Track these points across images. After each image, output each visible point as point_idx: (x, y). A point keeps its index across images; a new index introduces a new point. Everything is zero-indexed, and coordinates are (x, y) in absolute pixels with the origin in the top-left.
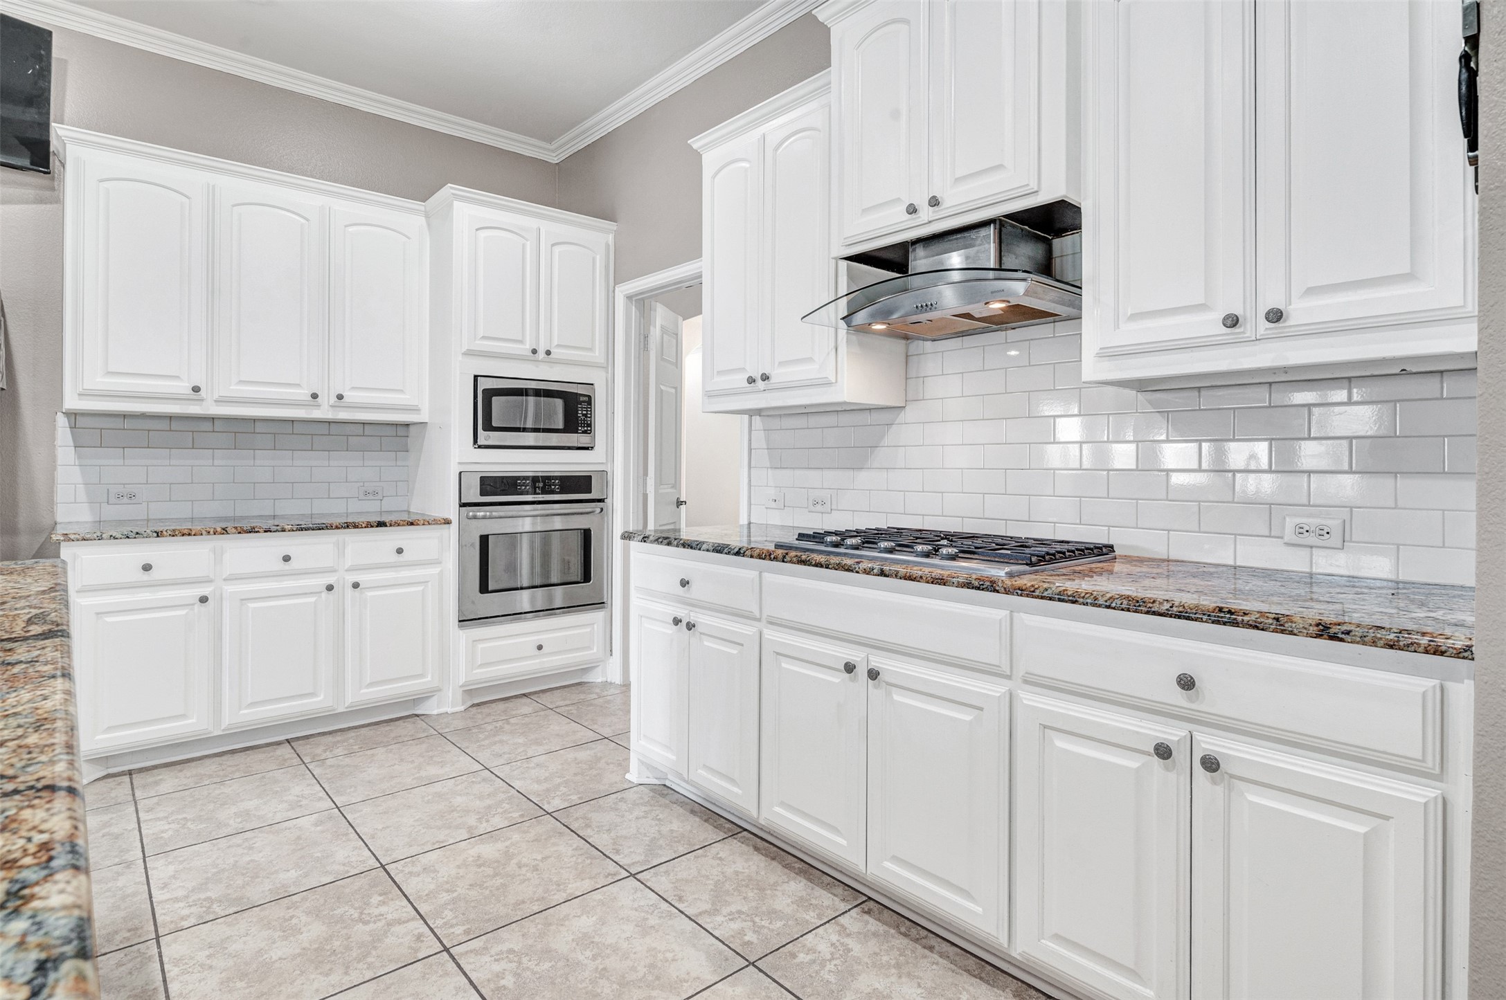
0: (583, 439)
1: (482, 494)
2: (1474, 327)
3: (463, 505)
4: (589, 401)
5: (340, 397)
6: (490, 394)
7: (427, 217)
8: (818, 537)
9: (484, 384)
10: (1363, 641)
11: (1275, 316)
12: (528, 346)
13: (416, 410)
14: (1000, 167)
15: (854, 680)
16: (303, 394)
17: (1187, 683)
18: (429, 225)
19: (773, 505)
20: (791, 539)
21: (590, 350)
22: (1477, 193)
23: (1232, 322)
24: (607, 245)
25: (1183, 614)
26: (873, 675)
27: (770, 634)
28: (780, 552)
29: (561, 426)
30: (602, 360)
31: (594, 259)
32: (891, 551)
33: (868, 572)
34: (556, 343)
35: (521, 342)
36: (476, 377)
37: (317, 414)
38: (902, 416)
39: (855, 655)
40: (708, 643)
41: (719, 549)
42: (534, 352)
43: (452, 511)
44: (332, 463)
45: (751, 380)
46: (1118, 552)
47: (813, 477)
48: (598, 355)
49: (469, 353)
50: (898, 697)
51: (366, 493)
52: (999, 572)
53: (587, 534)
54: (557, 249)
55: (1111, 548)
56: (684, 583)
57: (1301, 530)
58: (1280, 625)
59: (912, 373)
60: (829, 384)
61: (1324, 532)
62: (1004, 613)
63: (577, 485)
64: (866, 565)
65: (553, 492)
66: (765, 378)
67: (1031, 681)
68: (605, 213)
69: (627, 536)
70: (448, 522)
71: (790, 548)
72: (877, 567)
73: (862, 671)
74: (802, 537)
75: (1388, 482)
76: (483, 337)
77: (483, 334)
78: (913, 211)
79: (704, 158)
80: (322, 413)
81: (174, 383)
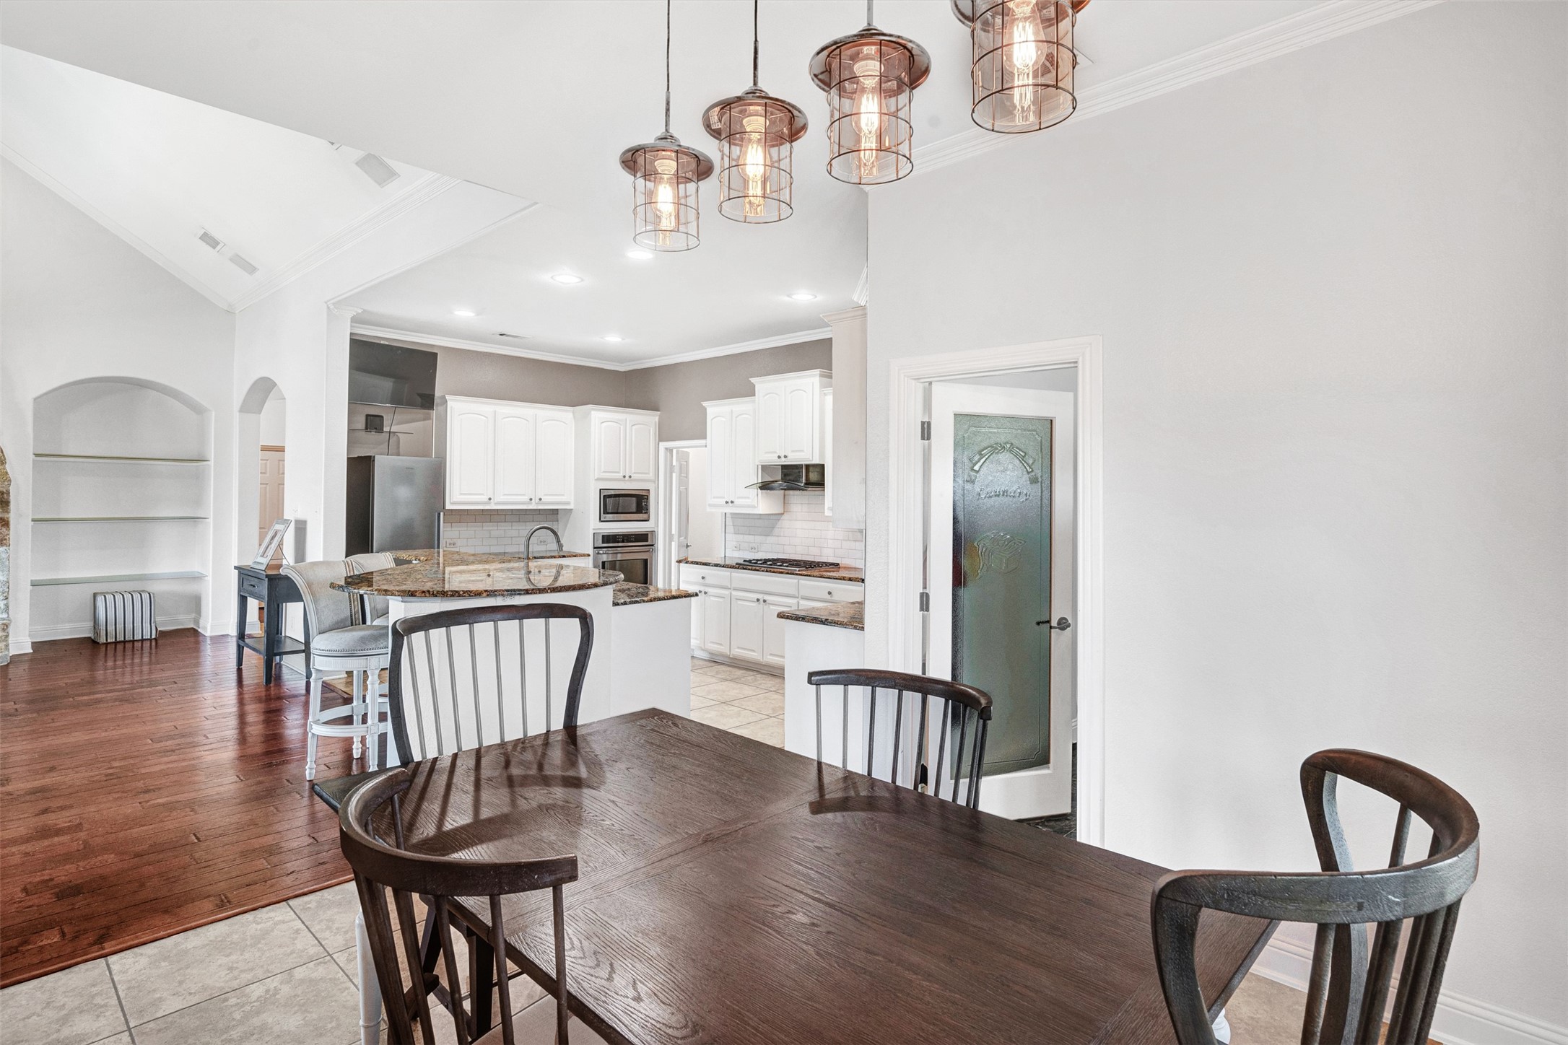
0: (645, 516)
1: (603, 543)
3: (595, 548)
4: (647, 498)
5: (540, 499)
6: (607, 497)
7: (573, 413)
8: (750, 561)
9: (604, 494)
12: (622, 474)
13: (568, 503)
14: (803, 451)
15: (759, 604)
16: (526, 498)
17: (830, 593)
18: (574, 417)
19: (736, 549)
20: (741, 562)
21: (648, 474)
24: (656, 422)
26: (765, 601)
27: (734, 593)
28: (737, 566)
29: (634, 510)
30: (653, 478)
31: (650, 430)
32: (787, 566)
33: (763, 571)
34: (633, 472)
35: (618, 472)
36: (600, 490)
37: (531, 507)
38: (783, 517)
39: (760, 596)
40: (713, 598)
41: (717, 565)
42: (624, 477)
43: (591, 551)
44: (513, 528)
45: (727, 502)
46: (840, 565)
47: (752, 539)
48: (651, 476)
49: (598, 479)
50: (772, 607)
51: (541, 542)
52: (796, 570)
53: (646, 561)
54: (634, 427)
55: (837, 564)
56: (703, 578)
59: (788, 502)
60: (755, 507)
62: (796, 581)
63: (642, 537)
64: (763, 569)
65: (618, 542)
66: (732, 502)
67: (803, 598)
68: (654, 408)
69: (679, 562)
70: (589, 555)
71: (740, 564)
72: (765, 569)
73: (761, 601)
74: (745, 561)
76: (604, 472)
77: (603, 470)
78: (779, 457)
79: (709, 410)
80: (532, 506)
81: (482, 497)
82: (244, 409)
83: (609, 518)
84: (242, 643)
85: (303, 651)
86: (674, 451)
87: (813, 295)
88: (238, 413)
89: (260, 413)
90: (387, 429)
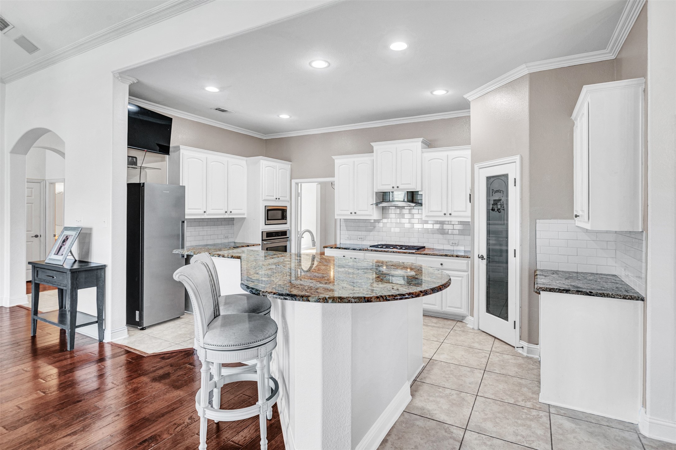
0: (285, 221)
1: (267, 237)
2: (470, 218)
3: (262, 240)
4: (286, 211)
5: (231, 212)
6: (268, 210)
7: (246, 161)
9: (267, 208)
10: (461, 257)
11: (450, 214)
12: (275, 197)
13: (244, 214)
14: (410, 184)
16: (223, 211)
17: (441, 264)
18: (246, 163)
19: (348, 239)
20: (368, 247)
21: (286, 197)
22: (470, 202)
23: (445, 214)
24: (289, 168)
25: (441, 255)
28: (370, 249)
29: (280, 218)
30: (289, 200)
31: (287, 172)
34: (280, 196)
35: (273, 196)
36: (265, 207)
38: (382, 221)
41: (354, 249)
42: (276, 199)
43: (260, 242)
44: (219, 229)
45: (352, 213)
46: (426, 247)
47: (360, 233)
48: (288, 198)
49: (265, 200)
52: (414, 251)
53: (286, 247)
54: (280, 170)
55: (425, 247)
57: (453, 243)
58: (452, 256)
59: (384, 212)
60: (371, 216)
61: (455, 244)
63: (284, 233)
65: (279, 236)
66: (355, 213)
68: (289, 160)
70: (260, 245)
74: (370, 246)
75: (463, 236)
76: (267, 196)
77: (266, 195)
78: (393, 187)
79: (336, 161)
80: (226, 216)
81: (200, 210)
82: (13, 151)
83: (270, 222)
84: (35, 317)
85: (97, 322)
86: (299, 184)
87: (446, 90)
88: (9, 154)
89: (26, 154)
90: (139, 164)
